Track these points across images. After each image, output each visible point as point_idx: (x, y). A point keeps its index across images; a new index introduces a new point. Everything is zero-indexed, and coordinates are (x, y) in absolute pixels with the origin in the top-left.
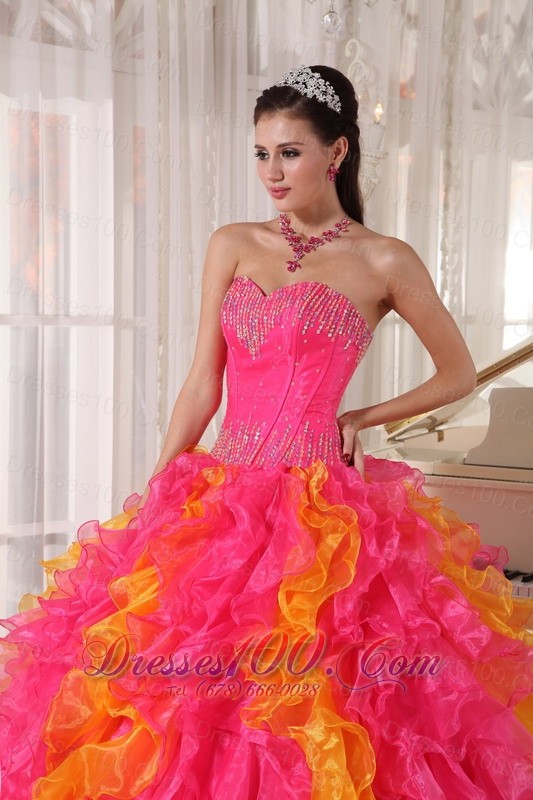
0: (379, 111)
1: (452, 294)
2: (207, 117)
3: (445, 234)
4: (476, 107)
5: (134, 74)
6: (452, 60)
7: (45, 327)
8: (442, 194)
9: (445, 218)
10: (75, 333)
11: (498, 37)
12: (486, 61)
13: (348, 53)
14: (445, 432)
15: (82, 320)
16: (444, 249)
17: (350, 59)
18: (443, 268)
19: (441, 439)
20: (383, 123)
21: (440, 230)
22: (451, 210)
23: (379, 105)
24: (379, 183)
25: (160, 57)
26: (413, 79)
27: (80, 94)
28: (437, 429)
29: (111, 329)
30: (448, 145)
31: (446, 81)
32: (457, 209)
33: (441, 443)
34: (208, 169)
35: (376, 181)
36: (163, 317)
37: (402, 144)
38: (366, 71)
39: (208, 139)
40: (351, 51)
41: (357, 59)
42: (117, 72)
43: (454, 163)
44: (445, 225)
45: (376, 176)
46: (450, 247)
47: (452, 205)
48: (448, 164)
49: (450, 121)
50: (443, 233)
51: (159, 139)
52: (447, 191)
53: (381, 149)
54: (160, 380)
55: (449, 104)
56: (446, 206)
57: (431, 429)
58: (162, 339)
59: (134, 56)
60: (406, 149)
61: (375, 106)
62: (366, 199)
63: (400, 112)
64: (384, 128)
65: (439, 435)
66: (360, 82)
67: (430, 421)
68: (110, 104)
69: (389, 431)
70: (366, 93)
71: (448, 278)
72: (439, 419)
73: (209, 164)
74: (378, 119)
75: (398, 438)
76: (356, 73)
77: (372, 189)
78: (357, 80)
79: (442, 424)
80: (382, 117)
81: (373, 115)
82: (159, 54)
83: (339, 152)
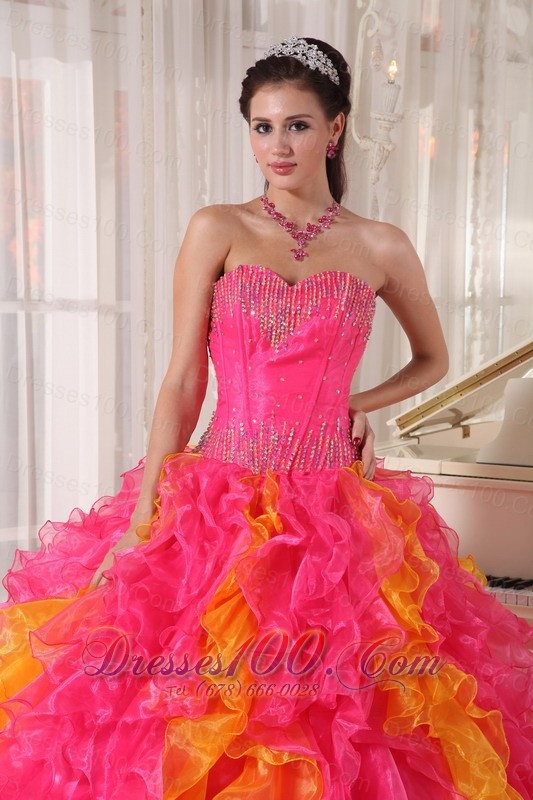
0: (393, 68)
1: (485, 272)
2: (197, 79)
3: (476, 204)
4: (515, 58)
5: (116, 33)
8: (472, 160)
9: (476, 186)
14: (472, 428)
16: (474, 220)
17: (363, 10)
18: (474, 242)
19: (466, 434)
20: (400, 82)
21: (470, 200)
22: (483, 179)
23: (394, 62)
24: (394, 149)
25: (143, 14)
26: (436, 31)
28: (463, 423)
30: (479, 103)
31: (478, 31)
32: (489, 176)
33: (466, 439)
34: (199, 138)
35: (390, 148)
36: (148, 302)
37: (424, 104)
38: (378, 23)
39: (198, 103)
41: (369, 11)
42: (98, 31)
43: (486, 123)
44: (476, 195)
45: (390, 142)
46: (482, 219)
47: (484, 171)
48: (479, 126)
49: (481, 78)
50: (473, 204)
52: (478, 155)
53: (398, 110)
54: (145, 371)
56: (477, 172)
57: (456, 424)
58: (146, 326)
59: (116, 13)
60: (428, 111)
61: (389, 63)
62: (379, 169)
63: (422, 67)
64: (399, 88)
65: (464, 431)
66: (372, 37)
67: (453, 415)
68: (89, 66)
69: (402, 426)
70: (380, 48)
71: (480, 254)
72: (465, 412)
73: (199, 132)
74: (392, 78)
75: (411, 434)
76: (368, 26)
77: (387, 157)
78: (370, 33)
79: (467, 418)
80: (396, 75)
81: (388, 74)
82: (142, 11)
83: (337, 128)
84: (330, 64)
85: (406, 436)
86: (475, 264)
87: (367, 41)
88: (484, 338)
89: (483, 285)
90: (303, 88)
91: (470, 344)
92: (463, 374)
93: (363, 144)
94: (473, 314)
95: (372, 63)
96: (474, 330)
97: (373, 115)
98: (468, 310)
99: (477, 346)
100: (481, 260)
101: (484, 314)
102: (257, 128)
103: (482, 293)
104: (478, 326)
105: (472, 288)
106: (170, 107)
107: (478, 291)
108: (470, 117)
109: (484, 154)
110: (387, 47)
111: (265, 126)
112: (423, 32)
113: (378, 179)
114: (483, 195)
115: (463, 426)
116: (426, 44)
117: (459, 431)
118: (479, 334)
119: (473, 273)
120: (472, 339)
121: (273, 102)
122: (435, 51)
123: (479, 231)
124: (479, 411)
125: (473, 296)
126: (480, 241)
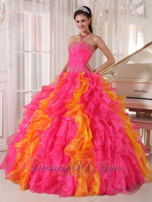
0: (101, 15)
1: (117, 50)
2: (68, 16)
4: (122, 14)
5: (54, 8)
6: (116, 5)
7: (38, 54)
8: (115, 31)
9: (115, 35)
10: (43, 55)
11: (126, 1)
12: (124, 6)
13: (95, 4)
15: (44, 52)
17: (96, 5)
18: (115, 45)
20: (102, 17)
21: (114, 37)
22: (117, 34)
23: (101, 13)
26: (109, 9)
27: (44, 12)
29: (49, 54)
30: (116, 21)
31: (115, 9)
32: (118, 34)
34: (68, 25)
36: (59, 52)
37: (106, 21)
38: (98, 7)
39: (68, 20)
41: (97, 5)
42: (51, 8)
43: (117, 24)
45: (100, 27)
46: (116, 41)
48: (116, 25)
49: (116, 17)
52: (116, 30)
53: (102, 21)
54: (59, 64)
55: (116, 14)
56: (116, 33)
58: (59, 56)
59: (54, 5)
62: (99, 31)
63: (106, 15)
66: (97, 10)
67: (111, 73)
68: (49, 14)
69: (102, 73)
70: (99, 11)
71: (116, 46)
73: (68, 24)
75: (104, 75)
77: (100, 29)
79: (114, 73)
80: (101, 16)
81: (100, 16)
82: (59, 5)
83: (90, 20)
84: (88, 10)
86: (115, 48)
89: (117, 52)
90: (84, 15)
93: (96, 27)
95: (97, 14)
97: (97, 22)
100: (116, 47)
102: (77, 22)
105: (115, 52)
106: (63, 20)
108: (114, 23)
110: (100, 11)
111: (78, 22)
112: (106, 9)
114: (117, 36)
115: (113, 75)
119: (115, 50)
121: (79, 18)
122: (108, 12)
123: (116, 43)
125: (115, 54)
126: (116, 44)
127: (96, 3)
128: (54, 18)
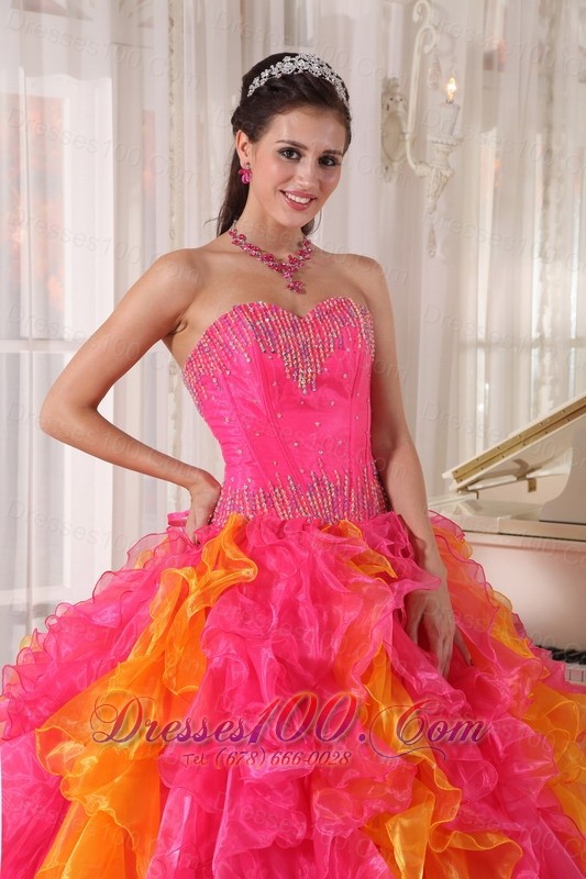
0: (452, 87)
1: (555, 311)
3: (545, 237)
5: (141, 47)
6: (554, 22)
7: (34, 354)
9: (545, 217)
13: (416, 17)
14: (538, 481)
16: (543, 255)
17: (420, 24)
18: (542, 278)
19: (532, 488)
20: (459, 102)
21: (538, 233)
22: (553, 209)
23: (452, 79)
24: (452, 175)
25: (171, 26)
26: (501, 48)
27: (74, 70)
28: (529, 476)
30: (548, 127)
32: (559, 206)
33: (532, 493)
35: (447, 173)
37: (487, 127)
38: (436, 38)
40: (420, 14)
41: (427, 25)
43: (555, 148)
44: (545, 227)
45: (448, 167)
47: (553, 200)
48: (548, 152)
49: (550, 99)
50: (542, 237)
51: (171, 125)
52: (546, 184)
53: (457, 133)
55: (549, 77)
56: (546, 203)
57: (521, 477)
59: (141, 25)
60: (493, 134)
61: (448, 81)
62: (436, 196)
63: (484, 88)
64: (459, 108)
65: (530, 484)
66: (430, 53)
67: (517, 466)
69: (459, 479)
70: (437, 66)
71: (549, 290)
72: (531, 463)
74: (451, 97)
75: (470, 488)
76: (425, 42)
77: (444, 184)
78: (427, 49)
79: (533, 470)
80: (455, 94)
81: (445, 94)
82: (172, 22)
85: (464, 489)
86: (543, 302)
87: (424, 58)
88: (554, 383)
89: (553, 325)
91: (537, 390)
92: (529, 420)
93: (420, 170)
94: (541, 357)
95: (429, 82)
96: (543, 374)
97: (430, 137)
98: (535, 352)
99: (545, 391)
100: (549, 297)
101: (554, 357)
103: (552, 333)
104: (547, 370)
105: (540, 329)
107: (547, 331)
108: (537, 141)
109: (554, 182)
110: (445, 65)
112: (487, 49)
113: (435, 208)
114: (553, 226)
115: (530, 480)
116: (489, 62)
117: (525, 484)
118: (548, 379)
119: (542, 312)
120: (539, 384)
122: (499, 69)
124: (546, 462)
125: (542, 337)
126: (548, 277)
127: (423, 12)
128: (143, 112)
